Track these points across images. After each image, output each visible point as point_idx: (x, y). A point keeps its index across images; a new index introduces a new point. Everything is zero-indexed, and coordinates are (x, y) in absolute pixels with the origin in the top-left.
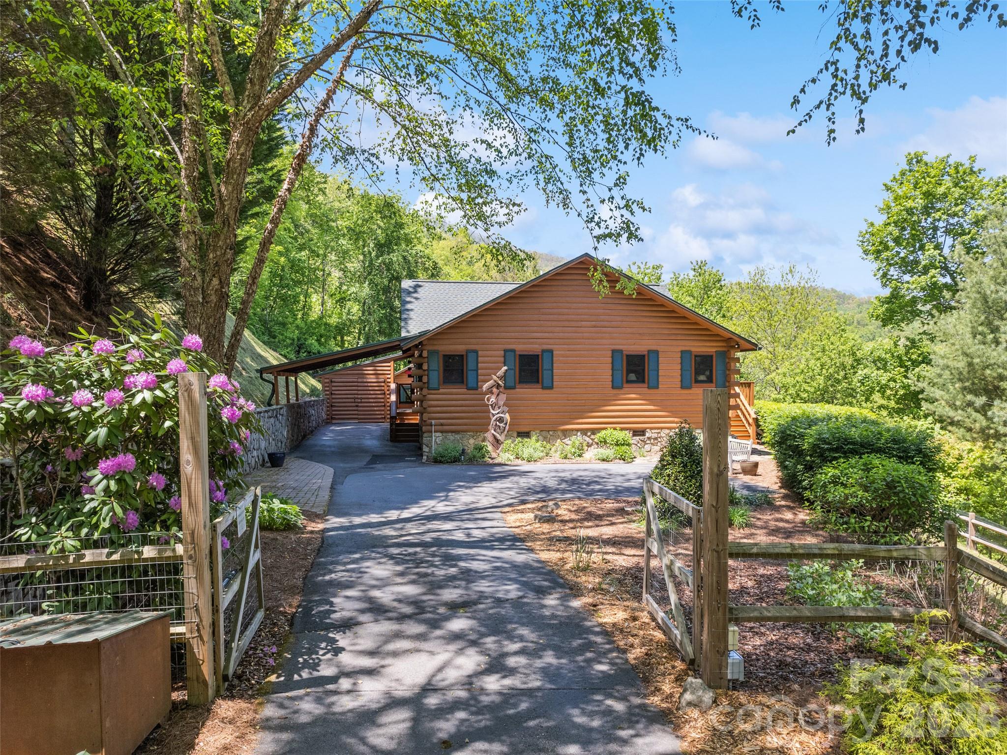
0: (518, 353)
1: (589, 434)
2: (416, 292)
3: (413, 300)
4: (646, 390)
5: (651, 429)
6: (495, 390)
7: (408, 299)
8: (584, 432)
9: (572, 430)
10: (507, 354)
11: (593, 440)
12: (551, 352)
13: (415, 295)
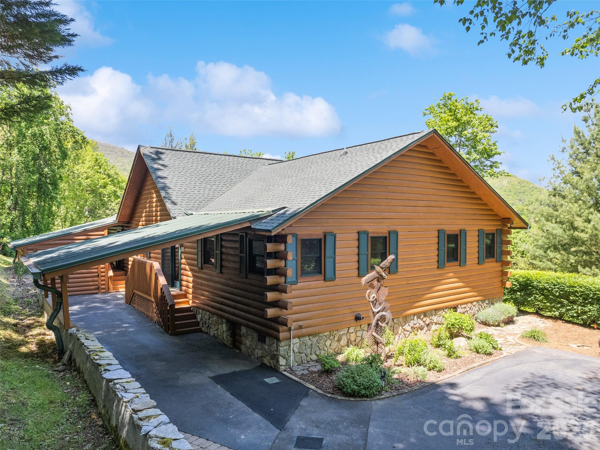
0: (370, 235)
1: (422, 316)
2: (160, 159)
3: (160, 167)
4: (458, 268)
5: (461, 304)
6: (375, 283)
7: (156, 166)
8: (418, 315)
9: (410, 315)
10: (361, 236)
11: (424, 322)
12: (396, 233)
13: (160, 162)
